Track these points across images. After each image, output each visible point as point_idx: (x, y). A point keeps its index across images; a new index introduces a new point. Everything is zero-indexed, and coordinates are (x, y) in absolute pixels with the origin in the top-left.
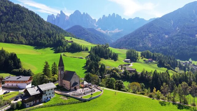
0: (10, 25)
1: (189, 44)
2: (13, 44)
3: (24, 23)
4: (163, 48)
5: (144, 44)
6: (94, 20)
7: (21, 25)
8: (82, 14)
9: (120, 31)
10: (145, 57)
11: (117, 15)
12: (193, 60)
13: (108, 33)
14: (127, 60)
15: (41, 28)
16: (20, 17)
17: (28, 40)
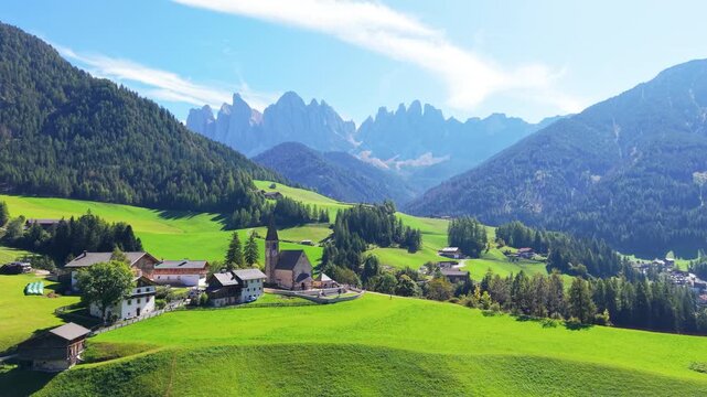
0: (82, 145)
1: (666, 204)
2: (97, 203)
3: (125, 138)
4: (581, 216)
5: (519, 206)
6: (348, 123)
7: (117, 144)
8: (307, 102)
9: (438, 160)
10: (507, 243)
11: (427, 106)
12: (677, 255)
13: (397, 167)
14: (450, 249)
15: (178, 154)
16: (113, 120)
17: (140, 192)
